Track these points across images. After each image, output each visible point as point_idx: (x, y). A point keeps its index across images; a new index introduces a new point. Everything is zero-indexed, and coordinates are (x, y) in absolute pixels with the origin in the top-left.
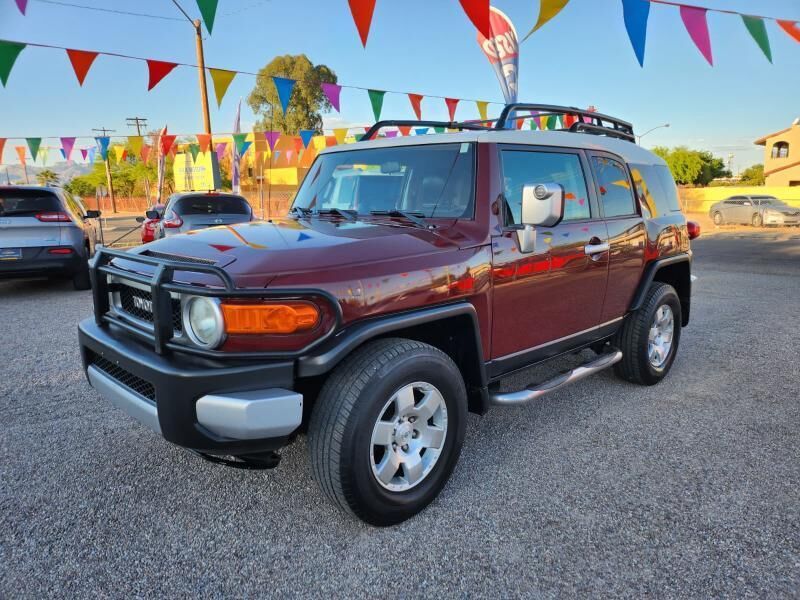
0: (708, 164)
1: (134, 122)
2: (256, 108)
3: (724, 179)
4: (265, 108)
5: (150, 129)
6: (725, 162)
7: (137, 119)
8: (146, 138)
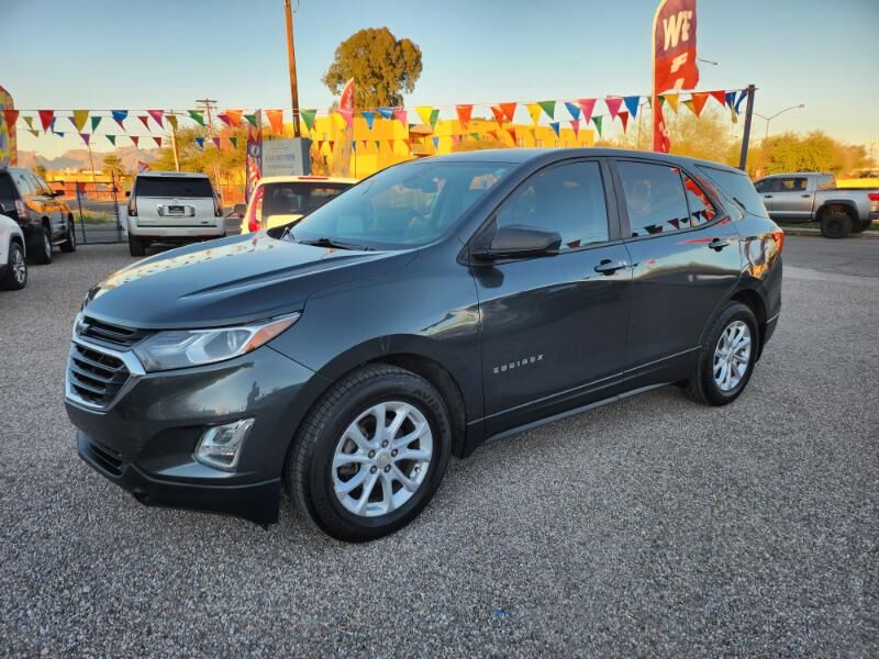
1: (204, 104)
2: (334, 88)
6: (867, 149)
7: (207, 101)
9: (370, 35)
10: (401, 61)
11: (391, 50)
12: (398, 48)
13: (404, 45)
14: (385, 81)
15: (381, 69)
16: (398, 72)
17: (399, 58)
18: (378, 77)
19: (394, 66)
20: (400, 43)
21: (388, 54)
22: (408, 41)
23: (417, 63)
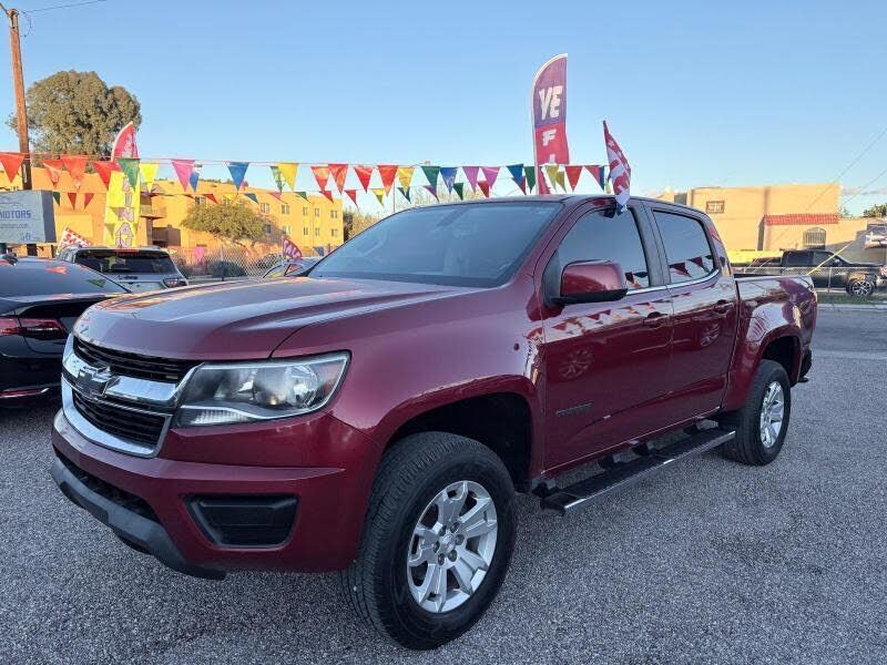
4: (34, 134)
9: (73, 79)
10: (115, 111)
11: (101, 97)
12: (110, 96)
13: (117, 95)
14: (94, 130)
15: (89, 116)
16: (112, 123)
17: (111, 107)
18: (84, 126)
19: (106, 115)
20: (112, 91)
21: (97, 101)
22: (122, 89)
23: (135, 114)
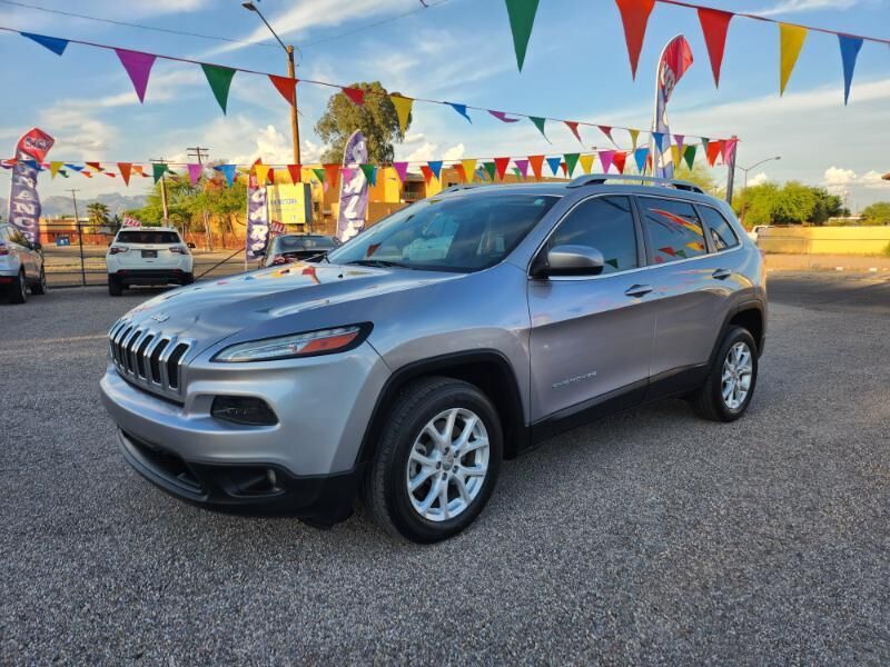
0: (823, 202)
1: (195, 152)
2: (325, 138)
3: (841, 218)
4: (334, 136)
5: (211, 159)
6: (842, 199)
7: (198, 149)
8: (206, 170)
18: (370, 128)
19: (386, 117)
